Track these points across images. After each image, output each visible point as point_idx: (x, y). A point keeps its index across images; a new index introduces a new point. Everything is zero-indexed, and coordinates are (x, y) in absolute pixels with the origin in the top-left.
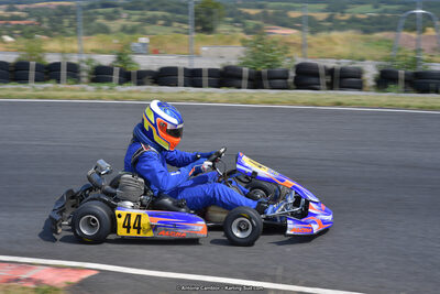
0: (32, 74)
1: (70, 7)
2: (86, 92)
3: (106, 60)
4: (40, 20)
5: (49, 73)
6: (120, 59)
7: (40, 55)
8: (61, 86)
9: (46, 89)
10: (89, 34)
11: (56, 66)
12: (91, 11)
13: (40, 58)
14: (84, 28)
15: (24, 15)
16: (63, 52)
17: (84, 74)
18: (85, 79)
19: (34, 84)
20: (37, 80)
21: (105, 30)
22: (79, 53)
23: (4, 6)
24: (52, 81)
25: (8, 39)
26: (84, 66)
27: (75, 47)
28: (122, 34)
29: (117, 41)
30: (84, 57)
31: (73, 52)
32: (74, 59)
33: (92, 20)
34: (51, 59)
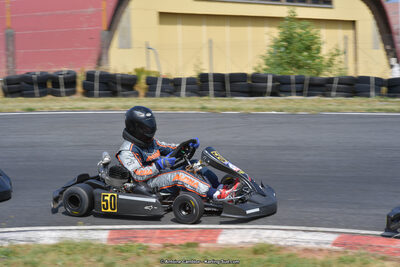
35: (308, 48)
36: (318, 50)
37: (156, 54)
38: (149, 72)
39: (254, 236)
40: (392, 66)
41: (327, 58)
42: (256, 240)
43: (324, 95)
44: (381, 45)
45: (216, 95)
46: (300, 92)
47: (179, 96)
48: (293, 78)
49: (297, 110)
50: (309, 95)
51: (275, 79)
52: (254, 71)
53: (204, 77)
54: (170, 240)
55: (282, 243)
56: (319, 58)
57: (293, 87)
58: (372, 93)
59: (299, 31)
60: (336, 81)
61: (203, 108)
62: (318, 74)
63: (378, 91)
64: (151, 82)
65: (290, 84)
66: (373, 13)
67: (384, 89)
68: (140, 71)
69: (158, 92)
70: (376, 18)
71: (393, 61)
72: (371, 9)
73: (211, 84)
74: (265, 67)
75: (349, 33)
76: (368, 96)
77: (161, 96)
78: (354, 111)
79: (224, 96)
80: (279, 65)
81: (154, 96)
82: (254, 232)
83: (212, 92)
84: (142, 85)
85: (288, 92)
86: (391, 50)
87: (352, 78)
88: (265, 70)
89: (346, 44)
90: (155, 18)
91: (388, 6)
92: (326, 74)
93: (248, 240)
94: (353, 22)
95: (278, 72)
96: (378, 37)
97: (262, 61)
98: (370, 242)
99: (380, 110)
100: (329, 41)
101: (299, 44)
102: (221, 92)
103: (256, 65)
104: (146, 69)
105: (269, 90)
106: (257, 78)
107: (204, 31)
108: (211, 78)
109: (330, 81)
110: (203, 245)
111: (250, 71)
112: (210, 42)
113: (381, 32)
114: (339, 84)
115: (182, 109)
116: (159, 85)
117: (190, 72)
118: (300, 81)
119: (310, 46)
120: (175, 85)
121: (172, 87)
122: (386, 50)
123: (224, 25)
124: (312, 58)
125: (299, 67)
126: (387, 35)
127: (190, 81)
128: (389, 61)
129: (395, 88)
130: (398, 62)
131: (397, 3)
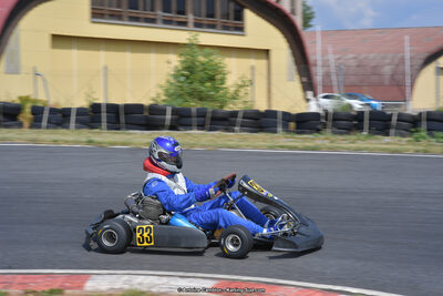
35: (212, 79)
36: (223, 81)
37: (45, 80)
38: (35, 101)
39: (125, 282)
40: (308, 100)
41: (232, 90)
42: (127, 287)
43: (227, 130)
44: (297, 77)
45: (109, 128)
46: (201, 126)
47: (67, 127)
48: (194, 110)
49: (193, 145)
50: (211, 130)
51: (175, 112)
52: (152, 102)
53: (96, 108)
54: (32, 287)
55: (154, 290)
56: (222, 89)
57: (194, 120)
58: (280, 129)
59: (202, 59)
60: (240, 115)
61: (90, 142)
62: (222, 107)
63: (286, 127)
64: (37, 112)
65: (190, 117)
66: (288, 41)
67: (292, 125)
68: (25, 99)
69: (44, 123)
70: (291, 47)
71: (310, 94)
72: (286, 37)
73: (104, 116)
74: (164, 98)
75: (260, 64)
76: (275, 132)
77: (48, 128)
78: (255, 147)
79: (118, 129)
80: (180, 96)
81: (40, 127)
82: (126, 277)
83: (104, 124)
84: (26, 115)
85: (188, 126)
86: (309, 85)
87: (258, 112)
88: (164, 101)
89: (253, 74)
90: (47, 41)
91: (305, 34)
92: (230, 107)
93: (118, 286)
94: (267, 51)
95: (178, 104)
96: (294, 68)
97: (160, 91)
99: (282, 147)
100: (235, 71)
101: (202, 74)
102: (115, 124)
103: (154, 95)
104: (32, 97)
105: (168, 123)
106: (155, 110)
107: (103, 57)
108: (104, 109)
109: (234, 114)
110: (68, 291)
111: (146, 102)
112: (106, 68)
113: (297, 63)
114: (244, 118)
115: (67, 142)
116: (46, 115)
117: (81, 102)
118: (202, 114)
119: (213, 76)
120: (64, 116)
121: (60, 117)
122: (302, 83)
123: (125, 51)
124: (216, 89)
125: (201, 99)
126: (303, 66)
127: (80, 112)
128: (305, 95)
129: (305, 123)
130: (315, 95)
131: (314, 33)
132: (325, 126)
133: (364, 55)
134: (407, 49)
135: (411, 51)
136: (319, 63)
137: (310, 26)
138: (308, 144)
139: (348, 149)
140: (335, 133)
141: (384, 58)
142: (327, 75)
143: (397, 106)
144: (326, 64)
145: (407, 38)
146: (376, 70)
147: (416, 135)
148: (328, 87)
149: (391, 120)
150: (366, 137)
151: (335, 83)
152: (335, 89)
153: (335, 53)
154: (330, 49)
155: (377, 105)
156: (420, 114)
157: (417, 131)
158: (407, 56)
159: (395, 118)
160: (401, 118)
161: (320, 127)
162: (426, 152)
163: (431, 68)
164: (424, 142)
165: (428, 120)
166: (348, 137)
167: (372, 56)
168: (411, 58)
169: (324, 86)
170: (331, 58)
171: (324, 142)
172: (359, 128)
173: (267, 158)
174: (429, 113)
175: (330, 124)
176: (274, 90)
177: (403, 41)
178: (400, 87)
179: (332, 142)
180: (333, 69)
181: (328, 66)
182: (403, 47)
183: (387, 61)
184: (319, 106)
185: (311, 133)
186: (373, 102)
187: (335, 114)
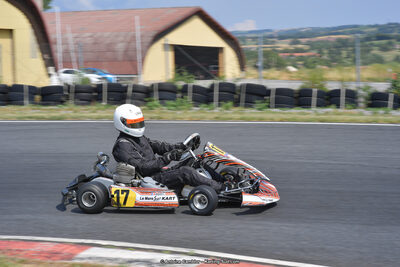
0: (314, 100)
1: (347, 39)
2: (363, 116)
3: (382, 87)
4: (320, 52)
5: (330, 99)
6: (394, 86)
7: (322, 83)
8: (340, 110)
9: (327, 113)
10: (365, 64)
11: (336, 93)
12: (368, 43)
13: (322, 86)
14: (362, 58)
15: (306, 47)
16: (341, 81)
17: (362, 100)
18: (362, 105)
19: (315, 109)
20: (318, 106)
21: (380, 60)
22: (356, 81)
23: (288, 40)
24: (333, 106)
25: (292, 69)
26: (361, 92)
27: (354, 76)
28: (395, 63)
29: (390, 70)
30: (362, 85)
31: (351, 80)
32: (353, 87)
33: (368, 51)
34: (331, 86)
40: (50, 75)
44: (39, 54)
58: (26, 101)
63: (32, 100)
66: (30, 22)
67: (38, 98)
70: (33, 27)
71: (51, 70)
72: (28, 17)
75: (5, 42)
76: (22, 104)
78: (6, 119)
86: (50, 62)
87: (5, 87)
91: (46, 15)
94: (10, 32)
96: (36, 46)
98: (9, 247)
99: (30, 118)
113: (39, 41)
122: (44, 59)
126: (44, 44)
128: (47, 71)
129: (49, 96)
130: (56, 70)
131: (54, 13)
132: (67, 97)
133: (99, 34)
134: (138, 27)
135: (141, 30)
136: (59, 41)
137: (49, 8)
138: (54, 114)
139: (91, 118)
140: (77, 104)
141: (117, 36)
142: (66, 52)
143: (131, 79)
144: (65, 42)
145: (137, 18)
146: (110, 47)
147: (150, 104)
148: (67, 63)
149: (126, 91)
150: (107, 107)
151: (74, 60)
152: (74, 64)
153: (73, 32)
154: (69, 28)
155: (113, 78)
156: (153, 85)
157: (150, 101)
158: (138, 34)
159: (130, 90)
160: (136, 89)
161: (63, 99)
162: (159, 118)
163: (159, 45)
164: (157, 110)
165: (160, 90)
166: (89, 107)
167: (106, 34)
168: (142, 36)
169: (64, 62)
170: (70, 36)
171: (68, 112)
172: (99, 99)
173: (17, 128)
174: (160, 84)
175: (72, 95)
176: (19, 66)
177: (134, 21)
178: (132, 61)
179: (75, 112)
180: (72, 47)
181: (67, 44)
182: (134, 26)
183: (121, 38)
184: (60, 80)
185: (55, 105)
186: (109, 76)
187: (77, 87)
